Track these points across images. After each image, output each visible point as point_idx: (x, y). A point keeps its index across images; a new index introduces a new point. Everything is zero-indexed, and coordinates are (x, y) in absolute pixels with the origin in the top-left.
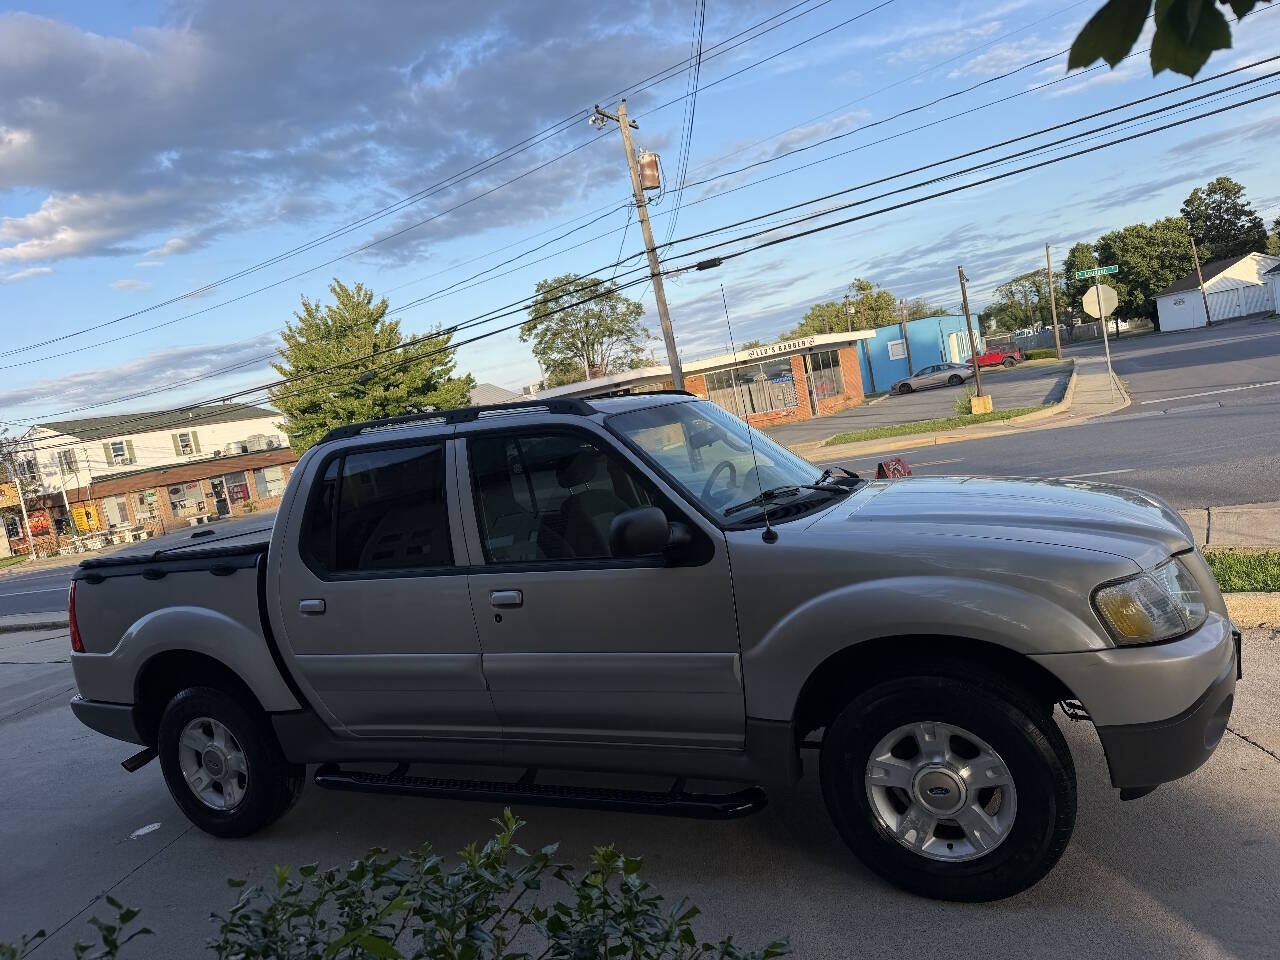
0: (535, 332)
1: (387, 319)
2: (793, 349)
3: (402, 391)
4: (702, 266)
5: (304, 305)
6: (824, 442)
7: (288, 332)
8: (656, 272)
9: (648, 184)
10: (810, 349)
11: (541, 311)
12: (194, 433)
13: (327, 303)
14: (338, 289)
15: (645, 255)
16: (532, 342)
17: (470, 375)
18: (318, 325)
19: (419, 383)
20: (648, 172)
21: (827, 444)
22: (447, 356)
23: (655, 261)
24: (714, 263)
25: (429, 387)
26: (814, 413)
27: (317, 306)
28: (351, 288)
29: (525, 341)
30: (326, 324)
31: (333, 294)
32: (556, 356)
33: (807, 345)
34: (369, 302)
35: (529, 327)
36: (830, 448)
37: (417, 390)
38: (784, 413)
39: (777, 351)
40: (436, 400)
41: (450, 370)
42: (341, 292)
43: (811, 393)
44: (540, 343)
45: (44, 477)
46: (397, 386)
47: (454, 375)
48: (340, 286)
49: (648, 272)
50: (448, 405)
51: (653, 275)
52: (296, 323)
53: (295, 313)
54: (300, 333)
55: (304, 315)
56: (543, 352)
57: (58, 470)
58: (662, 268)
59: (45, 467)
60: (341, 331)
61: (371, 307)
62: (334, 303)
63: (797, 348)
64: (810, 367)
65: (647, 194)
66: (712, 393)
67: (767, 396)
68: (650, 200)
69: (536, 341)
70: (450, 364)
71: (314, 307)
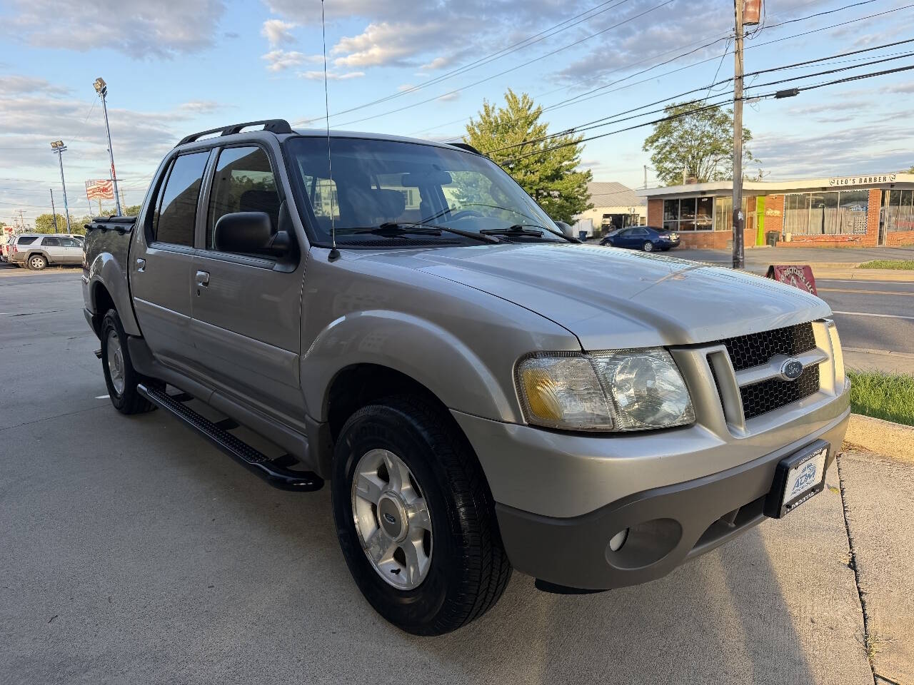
0: (656, 144)
1: (539, 122)
2: (873, 182)
3: (535, 178)
4: (780, 95)
5: (485, 106)
6: (858, 264)
7: (470, 125)
8: (739, 97)
9: (748, 20)
10: (892, 185)
11: (664, 127)
12: (411, 192)
13: (501, 106)
14: (510, 97)
15: (733, 81)
16: (652, 152)
17: (590, 171)
18: (491, 123)
19: (549, 173)
20: (751, 9)
21: (862, 267)
22: (574, 154)
23: (740, 88)
24: (791, 93)
25: (557, 176)
26: (880, 242)
27: (493, 108)
28: (519, 97)
29: (647, 150)
30: (496, 122)
31: (506, 100)
32: (668, 165)
33: (888, 181)
34: (529, 108)
35: (652, 141)
36: (861, 271)
37: (547, 178)
38: (851, 238)
39: (857, 183)
40: (559, 187)
41: (574, 165)
42: (512, 99)
43: (882, 224)
44: (659, 153)
45: (323, 205)
46: (533, 173)
47: (578, 170)
48: (511, 94)
49: (732, 96)
50: (566, 191)
51: (736, 99)
52: (478, 119)
53: (479, 112)
54: (478, 127)
55: (484, 113)
56: (660, 161)
57: (329, 202)
58: (745, 94)
59: (325, 199)
60: (506, 127)
61: (529, 112)
62: (504, 105)
63: (877, 182)
64: (887, 200)
65: (747, 29)
66: (789, 211)
67: (839, 221)
68: (747, 34)
69: (656, 151)
70: (576, 161)
71: (491, 108)
